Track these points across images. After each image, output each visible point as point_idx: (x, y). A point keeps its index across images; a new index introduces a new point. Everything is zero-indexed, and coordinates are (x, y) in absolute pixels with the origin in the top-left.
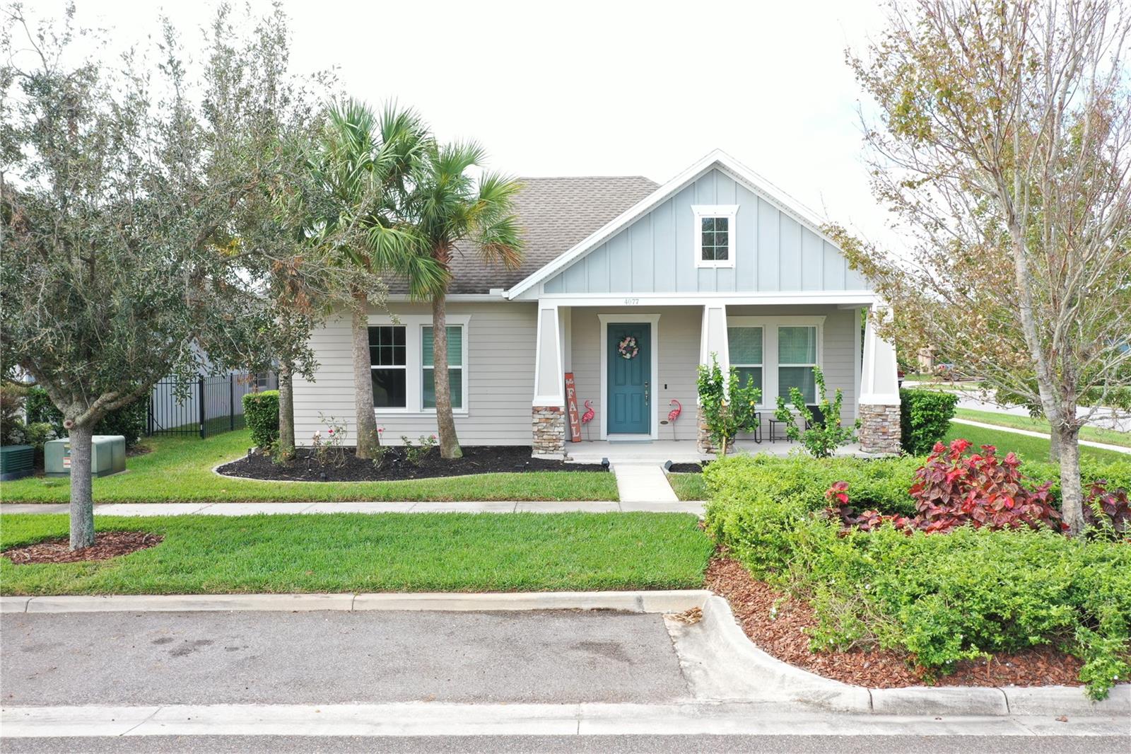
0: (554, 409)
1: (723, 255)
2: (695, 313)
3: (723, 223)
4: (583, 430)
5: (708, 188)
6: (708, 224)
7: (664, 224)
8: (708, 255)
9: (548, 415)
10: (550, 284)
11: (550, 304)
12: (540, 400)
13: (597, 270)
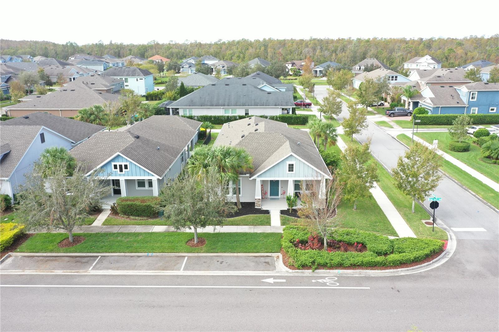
0: (259, 199)
1: (292, 171)
2: (287, 181)
3: (293, 165)
4: (265, 196)
5: (290, 158)
6: (290, 165)
7: (281, 165)
8: (289, 171)
9: (258, 200)
10: (258, 176)
11: (259, 180)
12: (256, 198)
13: (268, 174)
